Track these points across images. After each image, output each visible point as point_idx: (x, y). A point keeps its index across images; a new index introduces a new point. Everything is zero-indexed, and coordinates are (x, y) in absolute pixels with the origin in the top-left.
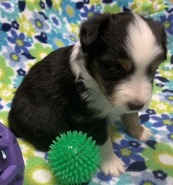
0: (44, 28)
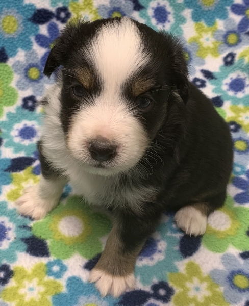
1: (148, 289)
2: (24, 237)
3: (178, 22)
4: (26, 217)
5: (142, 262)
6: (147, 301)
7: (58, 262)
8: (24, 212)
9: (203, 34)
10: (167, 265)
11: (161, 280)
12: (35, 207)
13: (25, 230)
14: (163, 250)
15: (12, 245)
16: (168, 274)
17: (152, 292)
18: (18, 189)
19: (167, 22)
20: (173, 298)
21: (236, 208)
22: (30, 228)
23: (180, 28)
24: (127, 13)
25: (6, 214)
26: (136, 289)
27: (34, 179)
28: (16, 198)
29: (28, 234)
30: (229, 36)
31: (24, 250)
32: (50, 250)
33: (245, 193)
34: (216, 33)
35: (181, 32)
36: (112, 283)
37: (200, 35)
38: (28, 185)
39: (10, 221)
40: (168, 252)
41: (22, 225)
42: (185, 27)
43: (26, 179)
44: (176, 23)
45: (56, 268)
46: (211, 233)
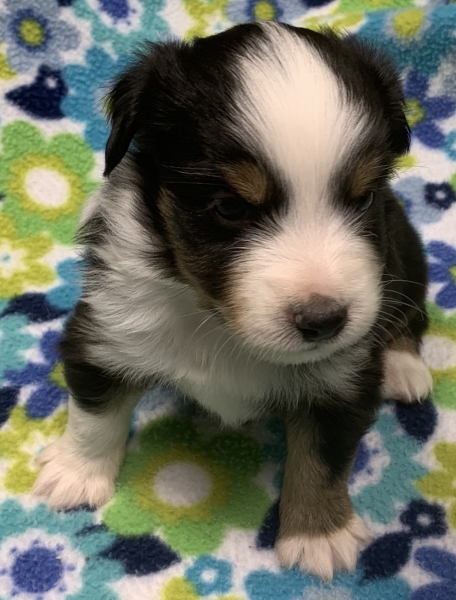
0: (52, 46)
1: (396, 526)
2: (102, 549)
3: (151, 7)
4: (75, 509)
5: (358, 485)
6: (411, 547)
7: (206, 562)
8: (66, 502)
9: (205, 17)
10: (403, 469)
11: (409, 501)
12: (84, 482)
13: (96, 534)
14: (379, 447)
15: (89, 577)
16: (414, 483)
17: (407, 529)
18: (20, 464)
19: (130, 13)
20: (449, 520)
21: (451, 318)
22: (103, 527)
23: (159, 18)
24: (48, 17)
25: (32, 523)
26: (376, 537)
27: (41, 429)
28: (29, 485)
29: (105, 540)
30: (256, 8)
31: (121, 574)
32: (174, 548)
33: (450, 285)
34: (230, 10)
35: (164, 25)
36: (332, 548)
37: (203, 21)
38: (36, 448)
39: (50, 532)
40: (390, 445)
41: (80, 527)
42: (167, 15)
43: (25, 437)
44: (149, 9)
45: (209, 576)
46: (440, 378)
